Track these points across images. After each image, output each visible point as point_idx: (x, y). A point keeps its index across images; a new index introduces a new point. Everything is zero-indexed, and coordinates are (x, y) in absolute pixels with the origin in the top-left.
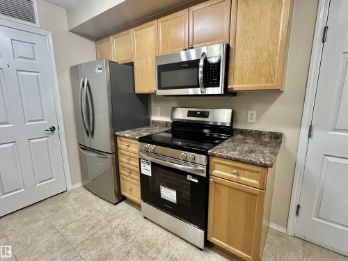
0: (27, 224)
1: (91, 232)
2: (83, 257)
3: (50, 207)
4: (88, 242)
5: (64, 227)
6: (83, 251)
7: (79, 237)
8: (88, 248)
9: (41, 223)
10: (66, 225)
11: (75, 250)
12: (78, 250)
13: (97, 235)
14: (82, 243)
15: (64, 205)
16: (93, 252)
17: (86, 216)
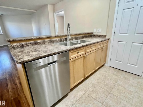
0: (114, 74)
1: (122, 97)
2: (107, 98)
3: (126, 76)
4: (116, 98)
5: (119, 85)
6: (110, 97)
7: (116, 93)
8: (112, 99)
9: (116, 77)
10: (120, 85)
11: (109, 93)
12: (110, 95)
13: (121, 101)
14: (114, 95)
15: (131, 80)
16: (111, 102)
17: (131, 91)
